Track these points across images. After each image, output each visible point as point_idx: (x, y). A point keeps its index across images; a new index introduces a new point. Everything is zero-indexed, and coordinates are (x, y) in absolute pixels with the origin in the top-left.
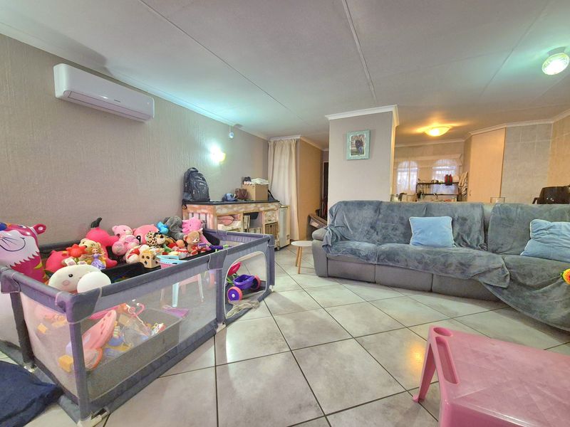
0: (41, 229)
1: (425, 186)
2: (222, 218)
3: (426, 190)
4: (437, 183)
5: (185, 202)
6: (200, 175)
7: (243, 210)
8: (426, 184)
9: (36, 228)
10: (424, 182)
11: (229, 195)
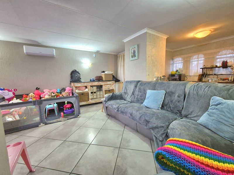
0: (15, 90)
1: (208, 70)
2: (81, 87)
3: (209, 72)
4: (217, 67)
5: (71, 82)
6: (78, 72)
7: (90, 85)
8: (209, 68)
9: (14, 90)
10: (207, 67)
11: (92, 79)
